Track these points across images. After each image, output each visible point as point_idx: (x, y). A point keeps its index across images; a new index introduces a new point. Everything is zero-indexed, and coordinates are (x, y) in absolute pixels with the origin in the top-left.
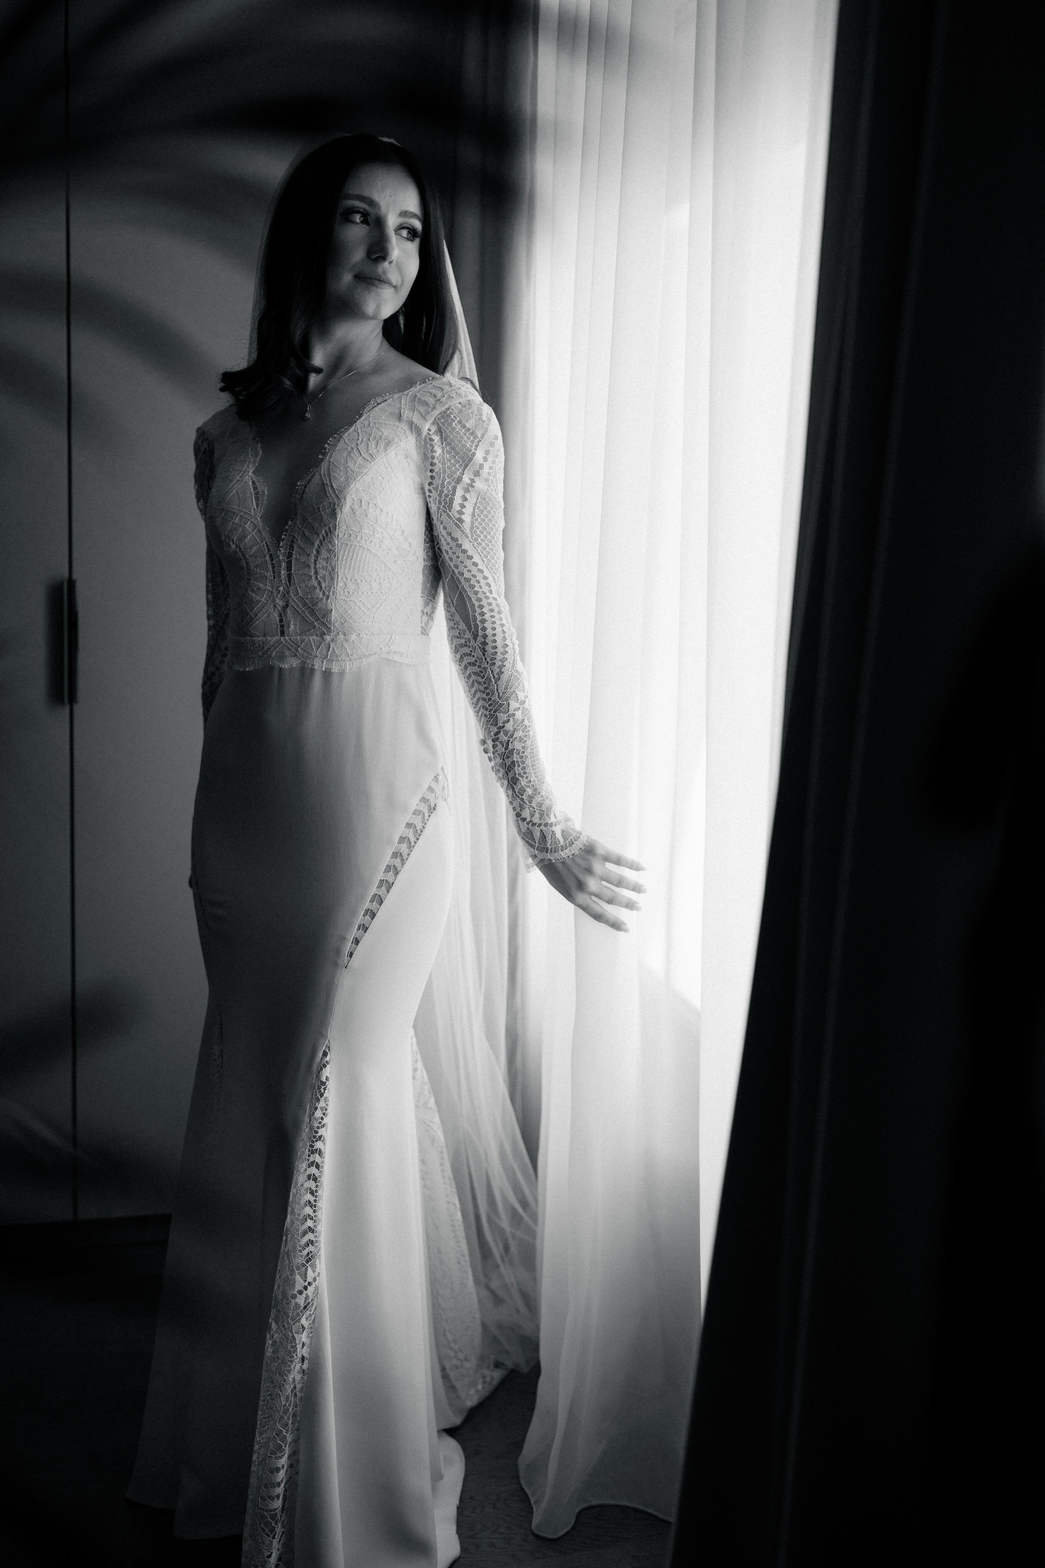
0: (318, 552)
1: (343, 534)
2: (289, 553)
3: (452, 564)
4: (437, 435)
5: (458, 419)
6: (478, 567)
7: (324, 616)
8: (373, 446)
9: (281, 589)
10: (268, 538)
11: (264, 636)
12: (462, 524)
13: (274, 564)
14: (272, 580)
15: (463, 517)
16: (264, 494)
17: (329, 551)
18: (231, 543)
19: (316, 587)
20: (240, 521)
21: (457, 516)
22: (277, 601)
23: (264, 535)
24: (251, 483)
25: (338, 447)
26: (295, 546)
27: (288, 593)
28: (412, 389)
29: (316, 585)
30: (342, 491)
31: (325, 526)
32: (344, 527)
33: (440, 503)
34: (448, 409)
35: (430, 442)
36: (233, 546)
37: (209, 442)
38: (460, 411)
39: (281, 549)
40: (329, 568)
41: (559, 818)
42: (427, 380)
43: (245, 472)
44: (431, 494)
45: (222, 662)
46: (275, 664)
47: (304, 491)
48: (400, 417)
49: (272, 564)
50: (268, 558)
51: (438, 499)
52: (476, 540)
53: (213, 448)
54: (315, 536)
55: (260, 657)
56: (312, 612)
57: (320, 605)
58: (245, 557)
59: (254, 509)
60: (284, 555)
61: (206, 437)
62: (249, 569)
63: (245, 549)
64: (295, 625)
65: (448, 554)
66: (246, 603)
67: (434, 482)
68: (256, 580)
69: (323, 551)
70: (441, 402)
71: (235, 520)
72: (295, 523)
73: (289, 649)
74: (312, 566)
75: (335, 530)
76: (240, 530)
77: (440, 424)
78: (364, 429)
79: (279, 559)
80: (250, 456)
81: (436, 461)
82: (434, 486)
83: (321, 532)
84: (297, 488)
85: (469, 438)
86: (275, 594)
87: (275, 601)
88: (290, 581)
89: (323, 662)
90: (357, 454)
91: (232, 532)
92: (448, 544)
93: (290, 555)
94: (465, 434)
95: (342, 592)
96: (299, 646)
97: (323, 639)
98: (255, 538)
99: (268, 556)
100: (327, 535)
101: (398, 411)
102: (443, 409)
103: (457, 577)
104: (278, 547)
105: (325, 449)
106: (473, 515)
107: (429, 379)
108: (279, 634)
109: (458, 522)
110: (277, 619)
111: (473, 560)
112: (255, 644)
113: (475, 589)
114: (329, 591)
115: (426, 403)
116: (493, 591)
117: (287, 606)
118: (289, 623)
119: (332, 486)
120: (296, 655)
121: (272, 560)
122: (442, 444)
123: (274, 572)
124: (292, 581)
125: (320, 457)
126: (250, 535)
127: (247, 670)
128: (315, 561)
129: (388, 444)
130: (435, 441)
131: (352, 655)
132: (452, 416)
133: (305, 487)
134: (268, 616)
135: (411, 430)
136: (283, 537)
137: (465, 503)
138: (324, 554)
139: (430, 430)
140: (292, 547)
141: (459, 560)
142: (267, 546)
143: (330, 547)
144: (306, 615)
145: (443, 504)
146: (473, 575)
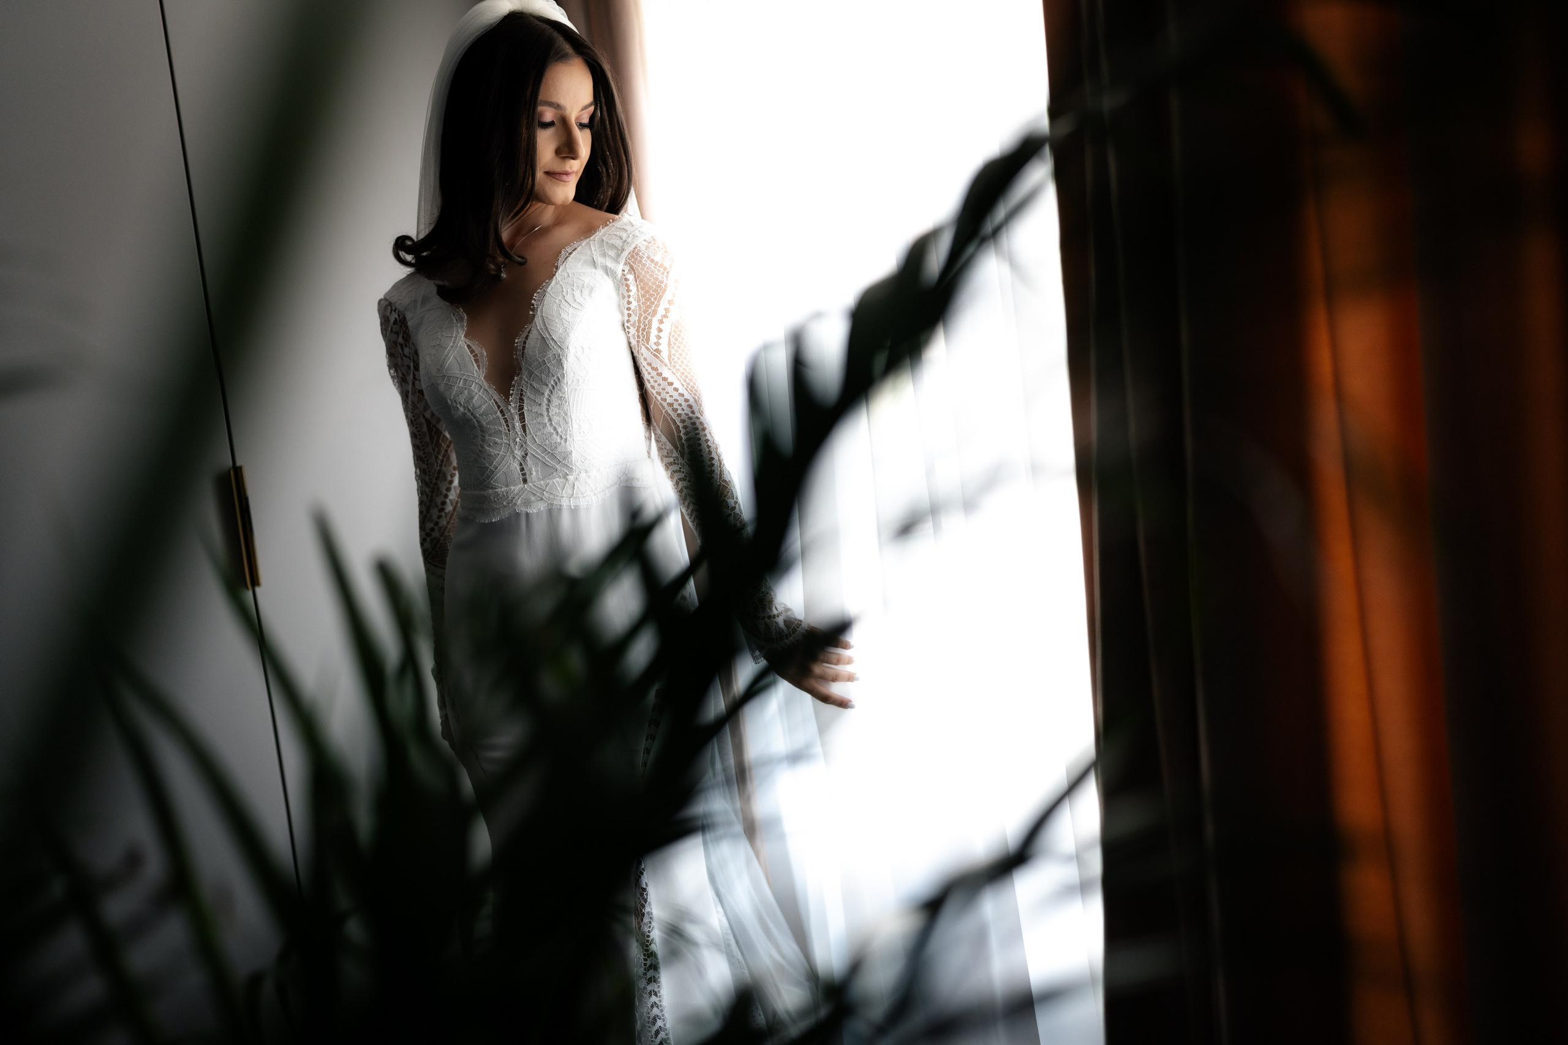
0: (549, 401)
1: (571, 380)
2: (520, 406)
3: (654, 392)
4: (631, 274)
5: (646, 255)
6: (679, 392)
7: (564, 459)
8: (580, 296)
9: (518, 440)
10: (496, 397)
11: (507, 486)
12: (660, 354)
13: (506, 418)
14: (507, 433)
15: (660, 347)
16: (482, 356)
17: (560, 398)
18: (458, 406)
19: (553, 433)
20: (465, 384)
21: (655, 347)
22: (516, 452)
23: (490, 393)
24: (466, 347)
25: (546, 301)
26: (525, 398)
27: (525, 443)
28: (597, 234)
29: (552, 431)
30: (563, 342)
31: (553, 376)
32: (572, 374)
33: (638, 337)
34: (635, 248)
35: (625, 282)
36: (462, 409)
37: (399, 312)
38: (647, 248)
39: (511, 403)
40: (562, 413)
41: (780, 610)
42: (608, 223)
43: (456, 337)
44: (629, 330)
45: (440, 517)
46: (522, 511)
47: (524, 348)
48: (594, 264)
49: (504, 419)
50: (499, 413)
51: (636, 334)
52: (674, 366)
53: (405, 318)
54: (544, 387)
55: (505, 506)
56: (553, 456)
57: (559, 449)
58: (475, 417)
59: (476, 370)
60: (515, 408)
61: (394, 308)
62: (481, 426)
63: (473, 410)
64: (537, 471)
65: (650, 383)
66: (484, 458)
67: (631, 319)
68: (490, 435)
69: (554, 399)
70: (628, 243)
71: (459, 384)
72: (521, 379)
73: (534, 495)
74: (545, 414)
75: (563, 378)
76: (466, 392)
77: (632, 263)
78: (565, 281)
79: (511, 413)
80: (455, 321)
81: (631, 299)
82: (631, 323)
83: (549, 382)
84: (516, 345)
85: (659, 271)
86: (513, 447)
87: (513, 452)
88: (525, 431)
89: (570, 500)
90: (567, 305)
91: (458, 396)
92: (649, 373)
93: (521, 408)
94: (655, 268)
95: (578, 434)
96: (544, 490)
97: (567, 479)
98: (482, 397)
99: (499, 412)
100: (556, 384)
101: (591, 259)
102: (631, 249)
103: (661, 403)
104: (508, 403)
105: (533, 305)
106: (669, 344)
107: (609, 222)
108: (522, 482)
109: (656, 353)
110: (518, 468)
111: (674, 386)
112: (498, 495)
113: (678, 412)
114: (566, 435)
115: (613, 246)
116: (695, 411)
117: (526, 455)
118: (530, 470)
119: (553, 339)
120: (542, 499)
121: (503, 415)
122: (636, 282)
123: (508, 426)
124: (527, 432)
125: (531, 313)
126: (477, 395)
127: (493, 521)
128: (548, 410)
129: (591, 290)
130: (631, 280)
131: (596, 490)
132: (640, 254)
133: (525, 343)
134: (509, 467)
135: (607, 274)
136: (511, 392)
137: (661, 334)
138: (555, 402)
139: (624, 271)
140: (521, 400)
141: (661, 387)
142: (496, 403)
143: (561, 395)
144: (546, 460)
145: (642, 337)
146: (675, 400)
